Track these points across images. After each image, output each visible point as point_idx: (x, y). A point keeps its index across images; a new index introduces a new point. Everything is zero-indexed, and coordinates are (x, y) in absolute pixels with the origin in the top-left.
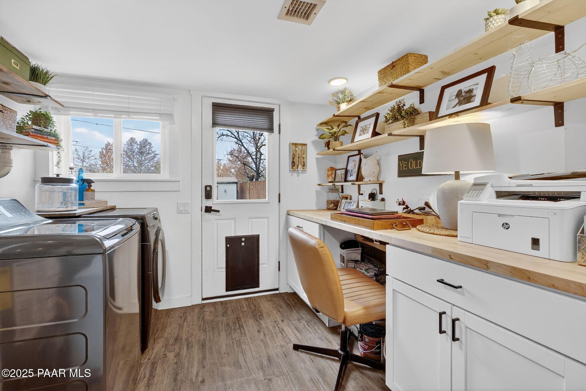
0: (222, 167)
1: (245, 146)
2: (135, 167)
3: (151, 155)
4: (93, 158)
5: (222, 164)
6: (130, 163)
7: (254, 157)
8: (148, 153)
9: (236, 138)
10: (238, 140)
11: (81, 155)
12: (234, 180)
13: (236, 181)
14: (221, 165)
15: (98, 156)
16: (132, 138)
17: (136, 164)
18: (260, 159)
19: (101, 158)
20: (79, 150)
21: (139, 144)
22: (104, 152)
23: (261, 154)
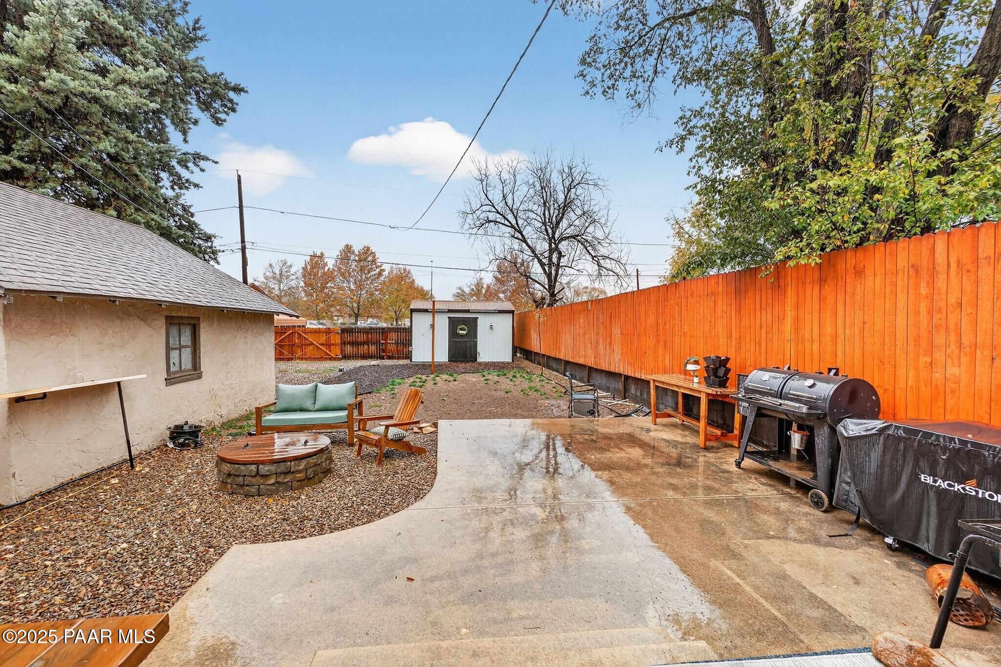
0: (484, 291)
1: (529, 241)
2: (352, 291)
3: (374, 273)
4: (294, 277)
5: (485, 286)
6: (345, 285)
7: (545, 261)
8: (371, 269)
9: (512, 227)
10: (515, 229)
11: (278, 272)
12: (508, 306)
13: (512, 308)
14: (482, 287)
15: (299, 274)
16: (347, 246)
17: (352, 287)
18: (558, 266)
19: (304, 276)
20: (274, 265)
21: (357, 254)
22: (309, 267)
23: (560, 255)
